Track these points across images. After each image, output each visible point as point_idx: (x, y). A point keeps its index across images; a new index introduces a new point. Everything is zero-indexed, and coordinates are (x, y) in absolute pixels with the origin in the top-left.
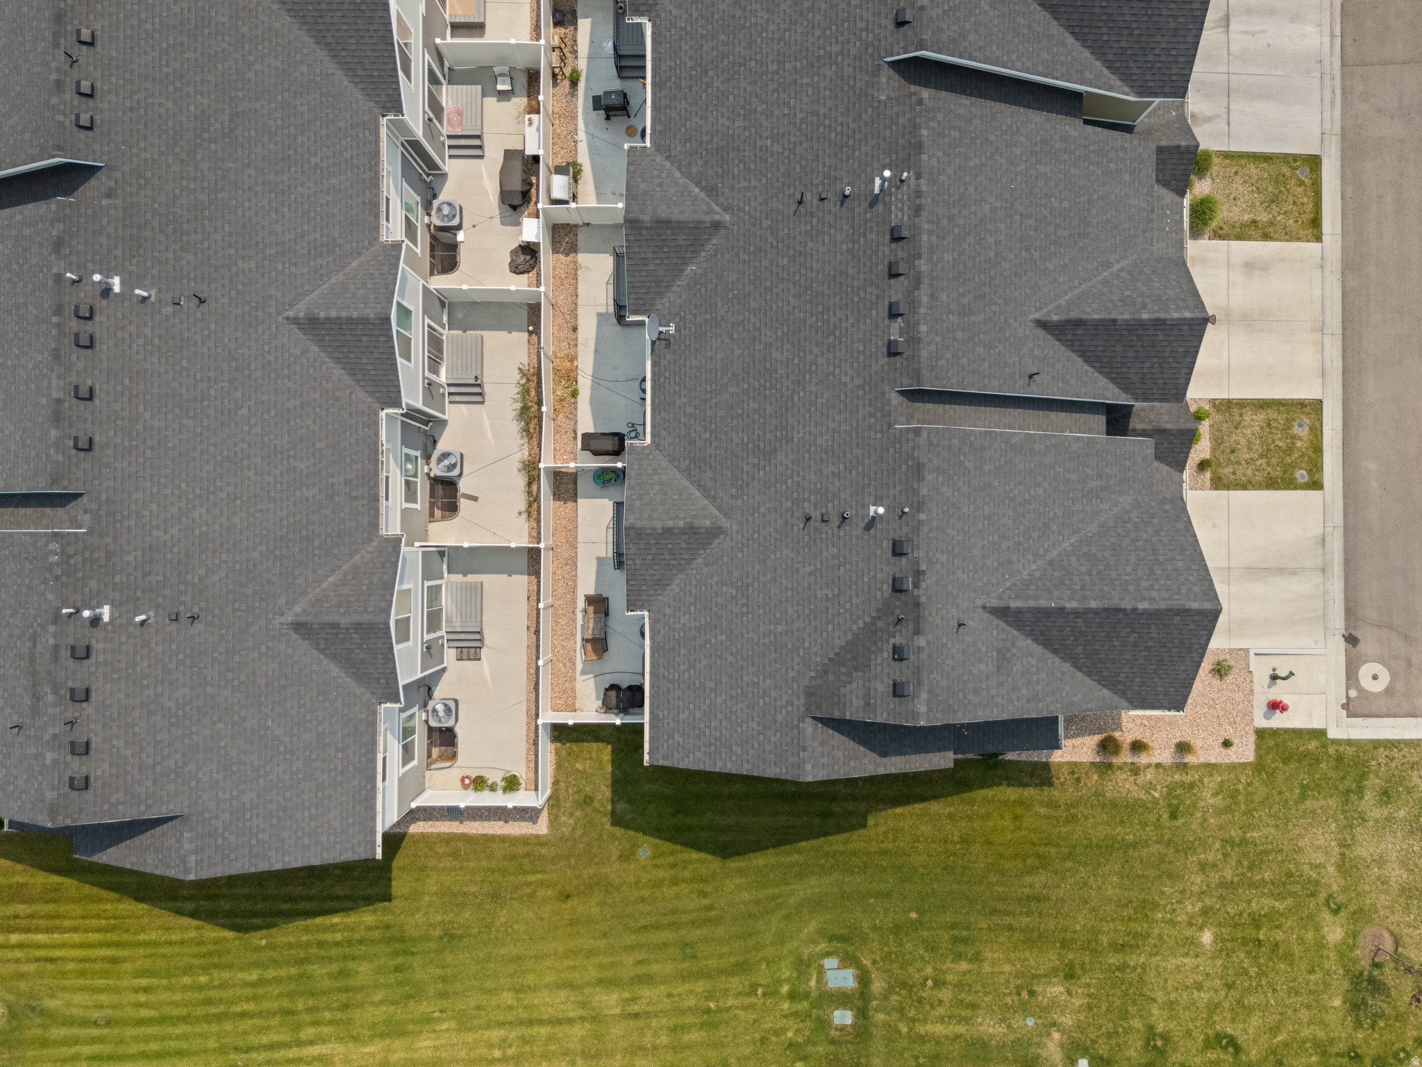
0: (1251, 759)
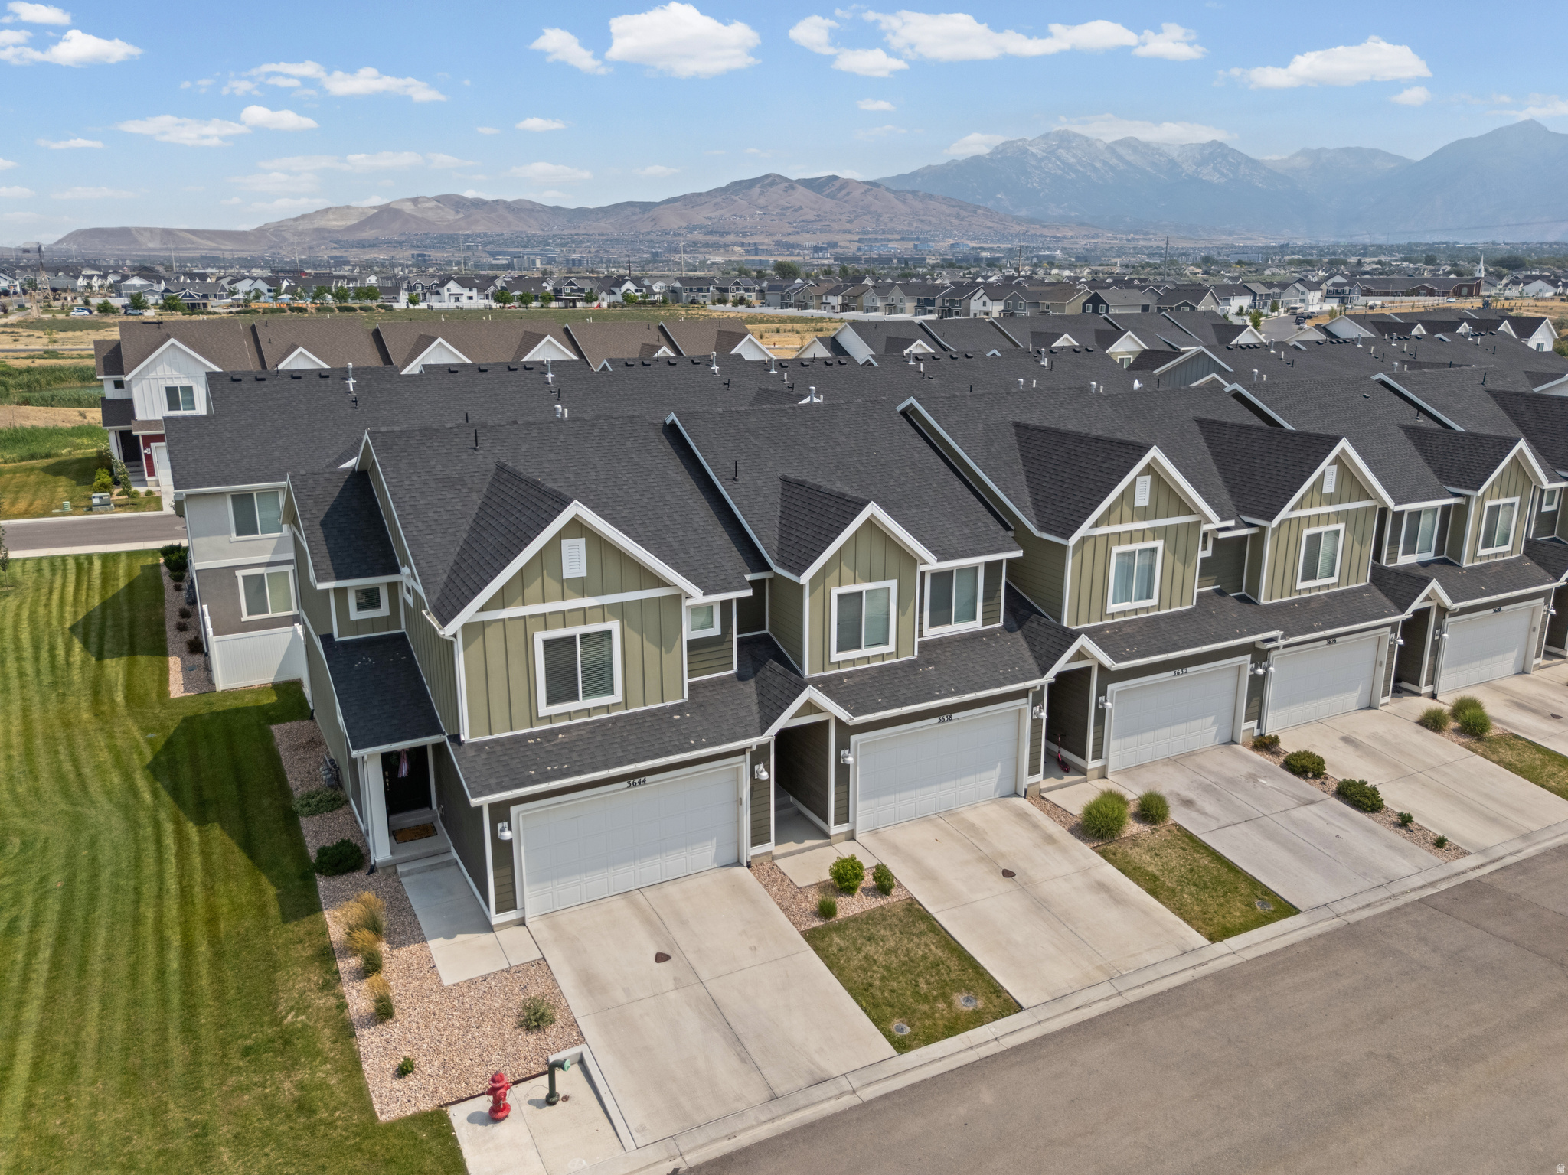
0: (383, 1118)
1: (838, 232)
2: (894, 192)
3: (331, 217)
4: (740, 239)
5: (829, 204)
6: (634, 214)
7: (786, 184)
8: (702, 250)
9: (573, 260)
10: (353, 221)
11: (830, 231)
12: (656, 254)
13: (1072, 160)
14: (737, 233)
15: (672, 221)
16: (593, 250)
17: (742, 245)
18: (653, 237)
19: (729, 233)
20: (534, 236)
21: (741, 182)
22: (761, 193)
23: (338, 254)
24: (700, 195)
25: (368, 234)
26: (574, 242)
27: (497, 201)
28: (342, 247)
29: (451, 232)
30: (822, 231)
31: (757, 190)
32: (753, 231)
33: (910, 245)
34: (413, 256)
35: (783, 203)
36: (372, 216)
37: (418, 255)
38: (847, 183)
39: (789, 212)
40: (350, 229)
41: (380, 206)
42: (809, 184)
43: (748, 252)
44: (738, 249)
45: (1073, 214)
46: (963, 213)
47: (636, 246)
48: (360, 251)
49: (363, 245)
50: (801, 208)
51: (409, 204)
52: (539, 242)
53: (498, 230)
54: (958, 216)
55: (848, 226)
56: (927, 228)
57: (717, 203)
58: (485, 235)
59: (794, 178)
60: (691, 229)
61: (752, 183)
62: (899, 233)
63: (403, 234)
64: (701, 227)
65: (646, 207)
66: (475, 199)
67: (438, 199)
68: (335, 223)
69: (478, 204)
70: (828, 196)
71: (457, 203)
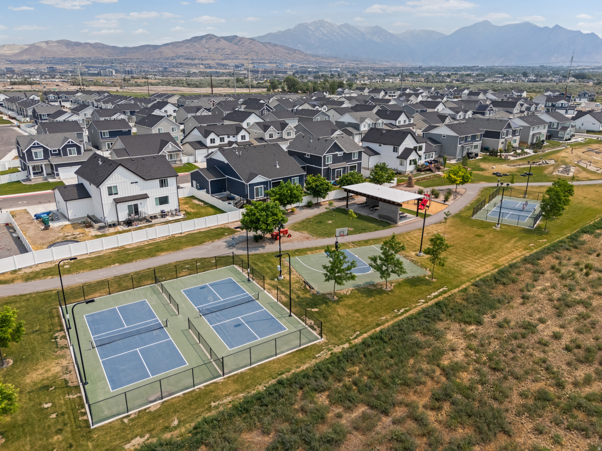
1: (242, 59)
2: (262, 43)
3: (6, 49)
4: (200, 62)
5: (236, 48)
6: (150, 50)
7: (217, 39)
8: (185, 66)
9: (128, 71)
10: (17, 51)
11: (239, 59)
12: (165, 68)
13: (326, 32)
14: (199, 59)
15: (169, 53)
16: (135, 66)
17: (202, 64)
18: (161, 60)
19: (195, 59)
20: (106, 59)
21: (196, 37)
22: (206, 42)
23: (9, 67)
24: (179, 42)
25: (25, 57)
26: (125, 62)
27: (86, 43)
28: (12, 63)
29: (66, 57)
30: (235, 59)
31: (204, 41)
32: (206, 58)
33: (275, 65)
34: (48, 68)
35: (216, 46)
36: (26, 49)
37: (50, 68)
38: (242, 39)
39: (219, 50)
40: (15, 55)
41: (30, 45)
42: (225, 38)
43: (206, 67)
44: (201, 66)
45: (328, 53)
46: (290, 52)
47: (155, 64)
48: (21, 65)
49: (22, 62)
50: (224, 49)
51: (44, 44)
52: (109, 62)
53: (88, 56)
54: (288, 53)
55: (246, 57)
56: (278, 58)
57: (187, 46)
58: (82, 58)
59: (219, 36)
60: (178, 57)
61: (202, 38)
62: (267, 60)
63: (42, 58)
64: (182, 56)
65: (155, 47)
66: (76, 42)
67: (58, 42)
68: (8, 52)
69: (78, 44)
70: (234, 44)
71: (68, 44)
